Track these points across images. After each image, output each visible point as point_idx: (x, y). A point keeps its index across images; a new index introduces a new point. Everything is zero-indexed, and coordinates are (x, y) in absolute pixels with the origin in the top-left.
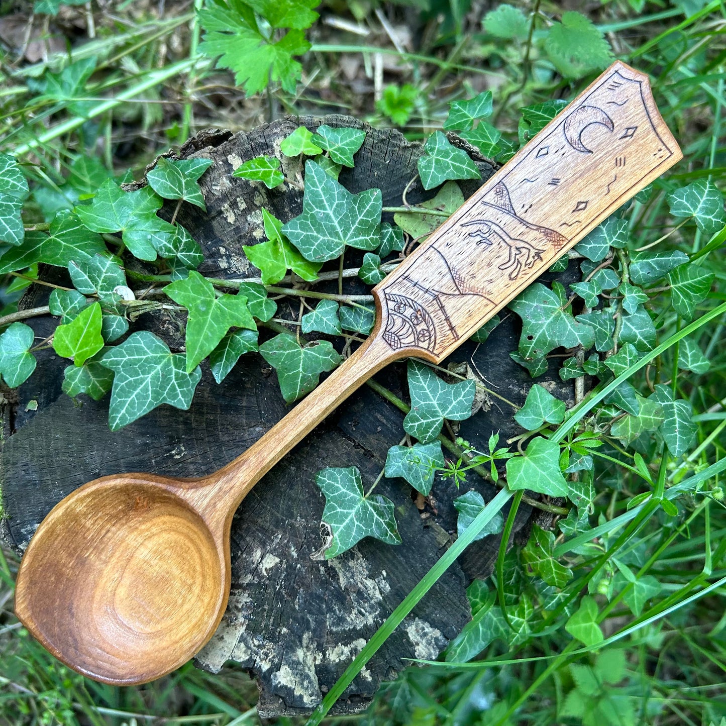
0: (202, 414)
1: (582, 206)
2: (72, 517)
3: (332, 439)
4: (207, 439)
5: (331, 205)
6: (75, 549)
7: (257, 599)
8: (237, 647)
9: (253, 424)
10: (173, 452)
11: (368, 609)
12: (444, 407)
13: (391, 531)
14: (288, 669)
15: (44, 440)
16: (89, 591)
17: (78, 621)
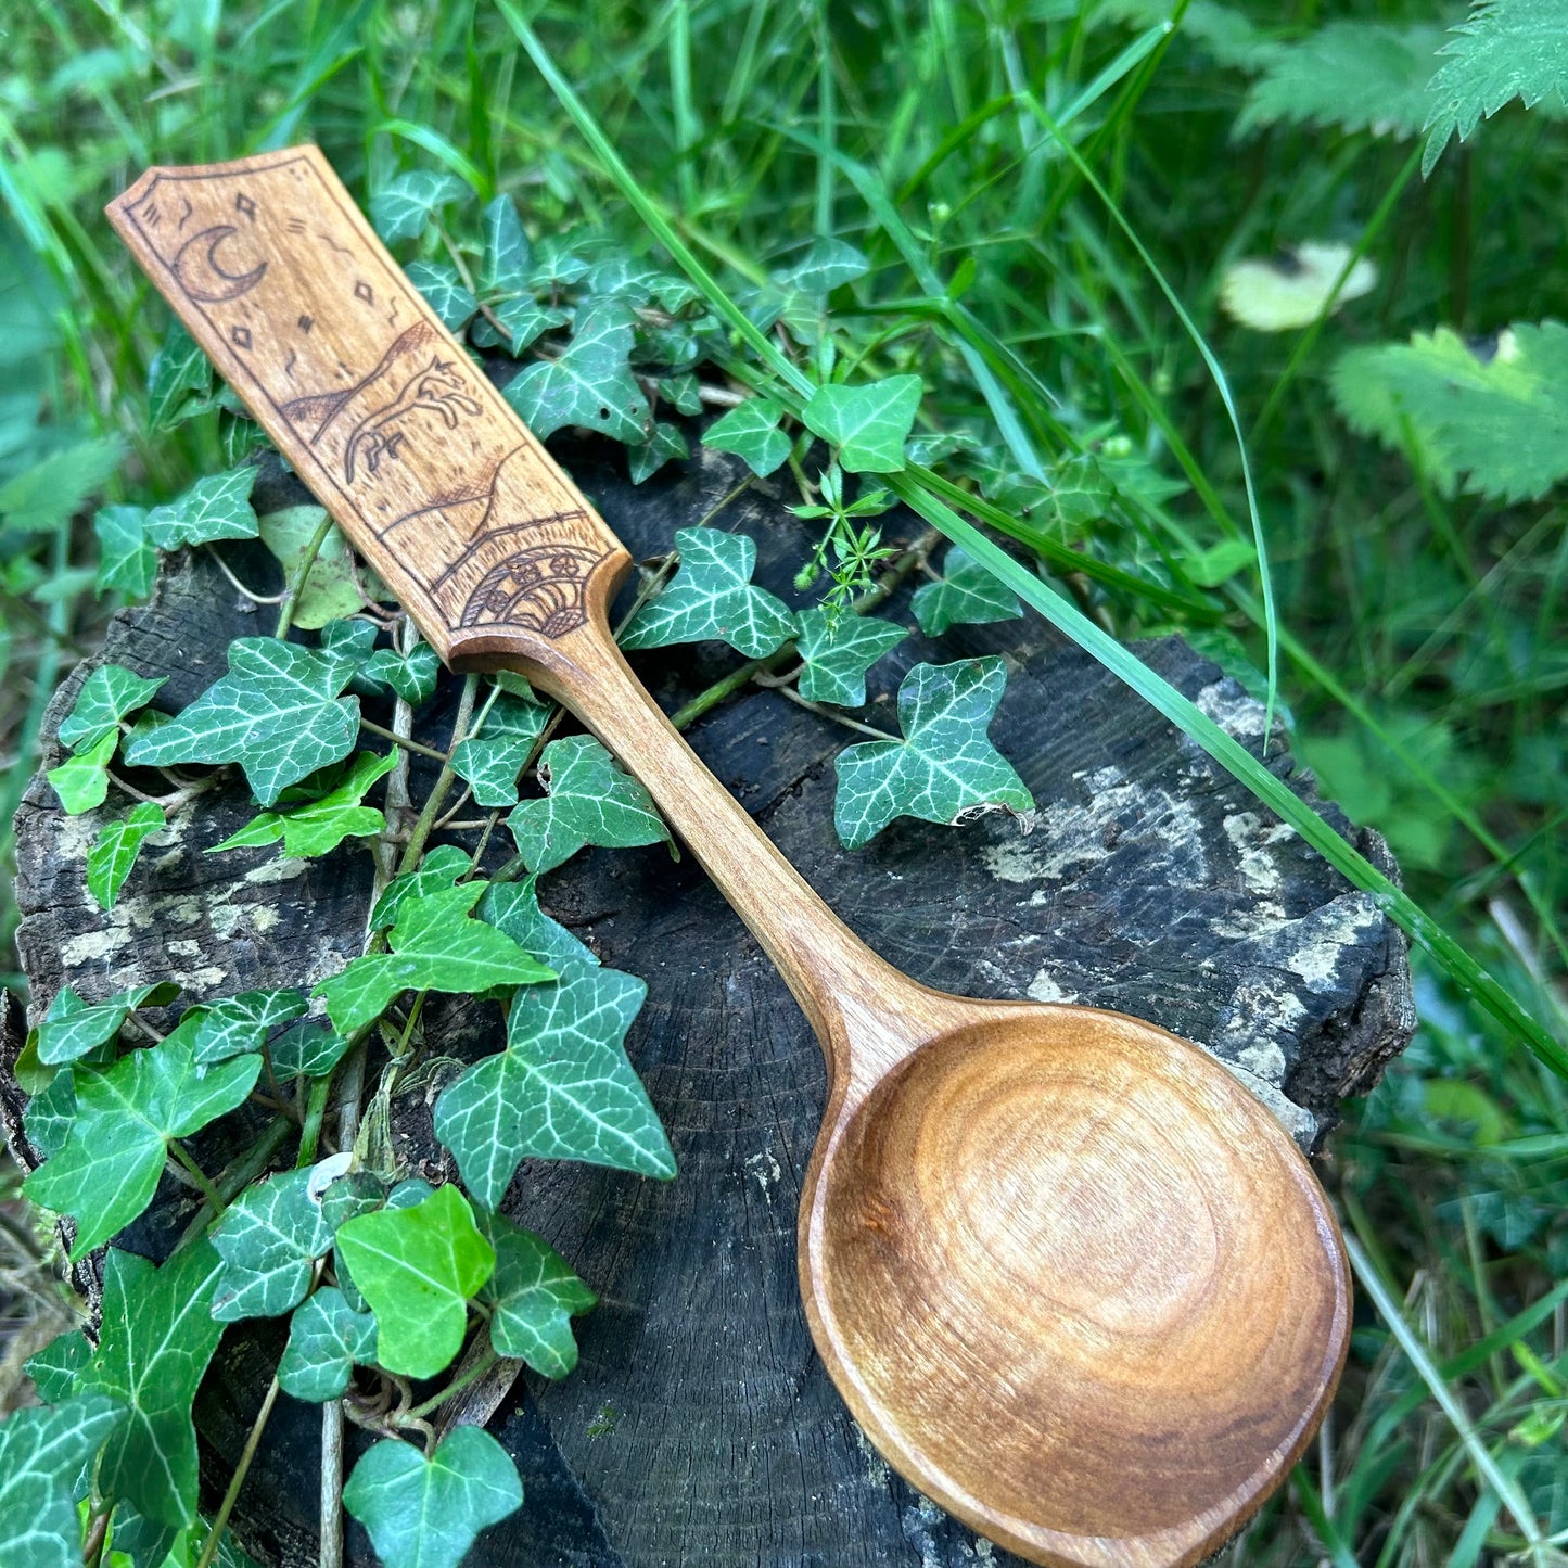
1: (364, 291)
2: (900, 1395)
4: (742, 1101)
5: (238, 717)
6: (992, 1414)
8: (1249, 1066)
9: (717, 994)
10: (764, 1182)
11: (1158, 810)
12: (724, 581)
13: (978, 678)
14: (1297, 956)
15: (691, 1526)
16: (1108, 1395)
17: (1187, 1422)
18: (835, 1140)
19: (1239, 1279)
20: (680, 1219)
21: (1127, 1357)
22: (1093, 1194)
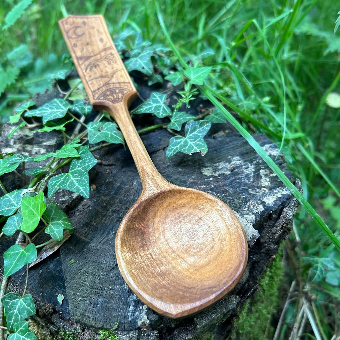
0: (113, 204)
1: (102, 40)
2: (130, 262)
3: (155, 156)
4: (128, 205)
8: (246, 219)
9: (131, 184)
11: (246, 166)
12: (157, 102)
13: (204, 125)
14: (266, 198)
15: (82, 287)
16: (182, 277)
17: (198, 286)
18: (135, 206)
19: (222, 258)
20: (105, 225)
21: (190, 270)
22: (195, 234)
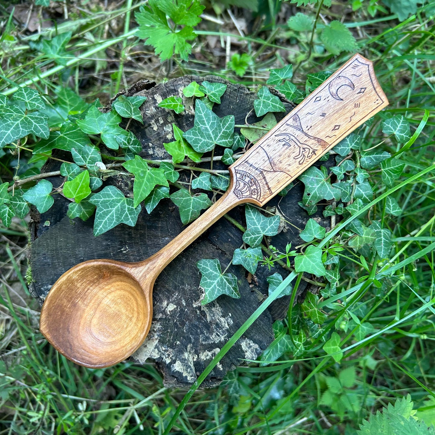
1: (337, 127)
2: (70, 281)
5: (208, 123)
6: (71, 298)
7: (165, 326)
8: (154, 351)
10: (122, 249)
11: (221, 333)
13: (236, 291)
14: (180, 363)
15: (54, 241)
16: (78, 320)
17: (72, 335)
18: (117, 265)
19: (100, 347)
21: (86, 324)
22: (118, 318)
